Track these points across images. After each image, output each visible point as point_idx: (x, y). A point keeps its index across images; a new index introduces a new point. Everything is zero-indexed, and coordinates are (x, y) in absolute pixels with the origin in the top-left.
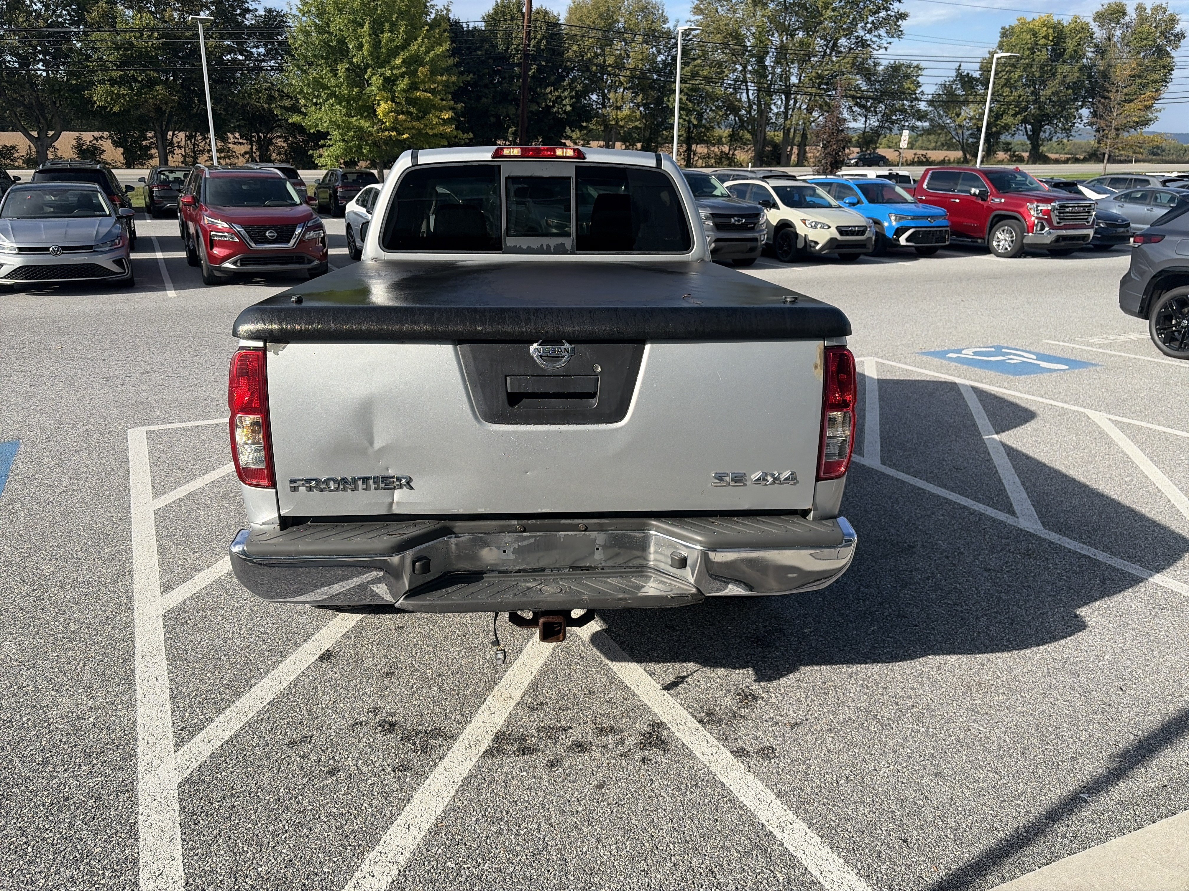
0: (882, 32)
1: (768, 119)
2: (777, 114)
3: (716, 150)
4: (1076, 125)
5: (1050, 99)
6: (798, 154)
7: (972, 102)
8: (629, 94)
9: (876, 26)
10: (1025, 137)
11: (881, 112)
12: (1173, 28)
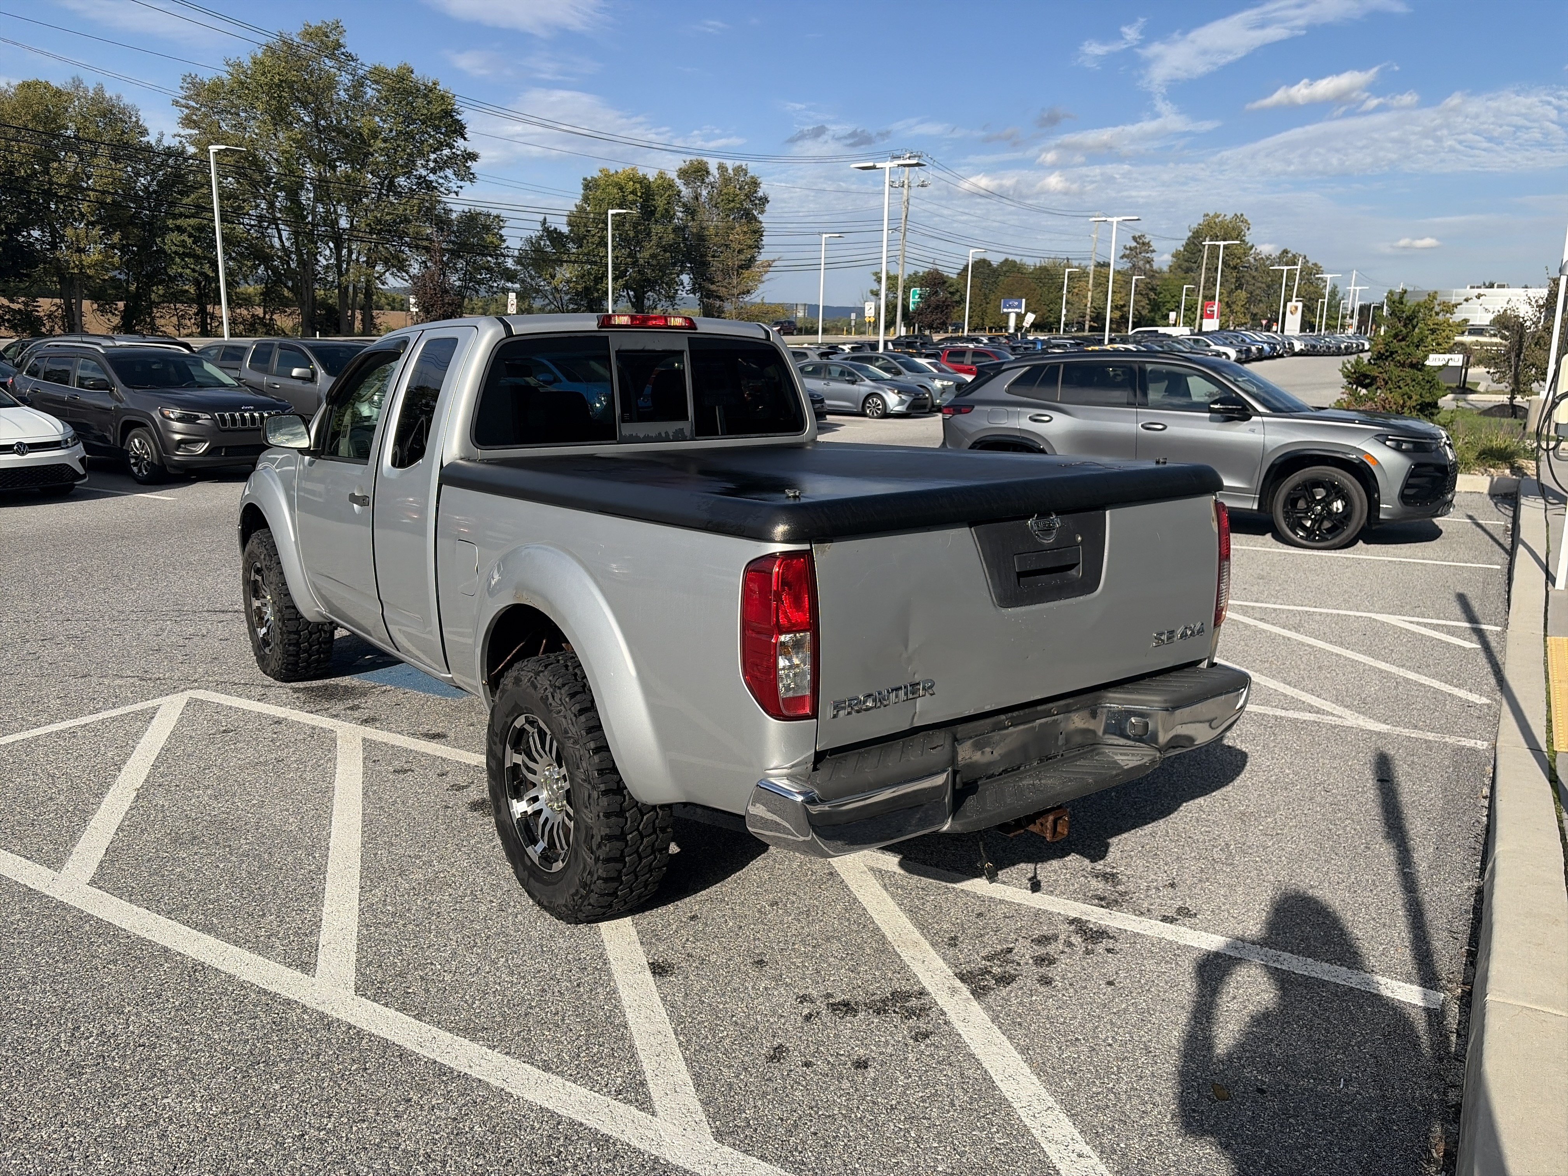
0: (449, 172)
1: (315, 274)
2: (327, 267)
3: (245, 312)
4: (679, 292)
5: (648, 263)
6: (362, 320)
7: (566, 262)
8: (97, 231)
9: (440, 166)
10: (629, 304)
11: (462, 269)
12: (756, 192)
